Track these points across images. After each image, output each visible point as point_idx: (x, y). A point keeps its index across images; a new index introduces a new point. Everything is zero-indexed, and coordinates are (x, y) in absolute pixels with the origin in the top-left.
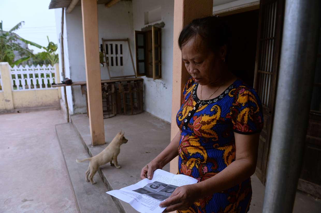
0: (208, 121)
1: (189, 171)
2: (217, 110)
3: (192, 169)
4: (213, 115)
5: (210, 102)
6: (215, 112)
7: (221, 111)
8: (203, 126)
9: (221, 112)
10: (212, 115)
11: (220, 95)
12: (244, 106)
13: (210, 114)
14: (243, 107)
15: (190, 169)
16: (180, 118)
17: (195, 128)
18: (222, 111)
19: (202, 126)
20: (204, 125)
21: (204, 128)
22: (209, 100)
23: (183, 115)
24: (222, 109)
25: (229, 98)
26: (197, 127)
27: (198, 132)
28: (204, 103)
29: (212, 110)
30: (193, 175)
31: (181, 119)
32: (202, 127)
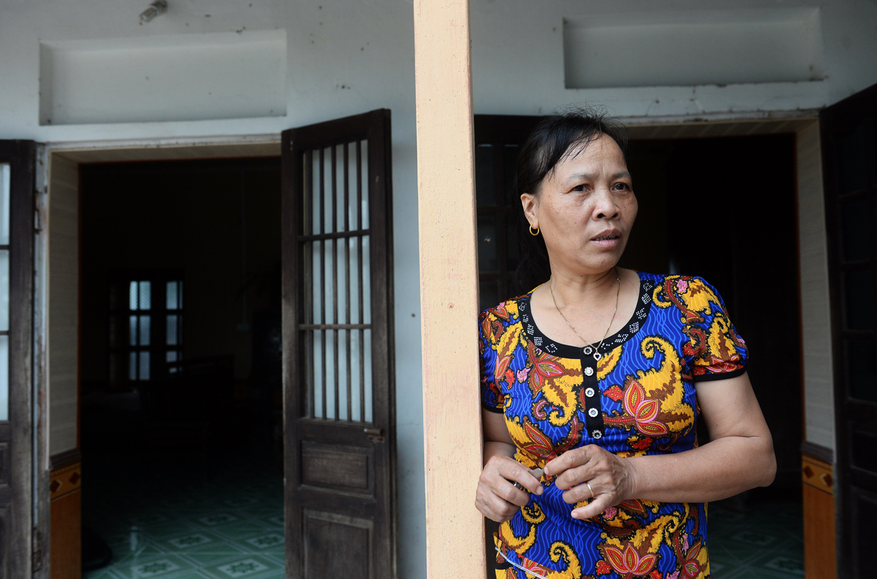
0: (665, 385)
1: (650, 560)
2: (662, 347)
3: (657, 553)
4: (663, 363)
5: (621, 338)
6: (661, 355)
7: (671, 343)
8: (662, 402)
9: (673, 346)
10: (661, 365)
11: (636, 311)
12: (710, 313)
13: (652, 365)
14: (709, 317)
15: (649, 553)
16: (558, 416)
17: (639, 417)
18: (674, 343)
19: (660, 404)
20: (664, 400)
21: (670, 408)
22: (617, 334)
23: (562, 404)
24: (670, 339)
25: (663, 310)
26: (646, 411)
27: (657, 423)
28: (605, 346)
29: (649, 354)
30: (661, 569)
31: (563, 416)
32: (662, 407)
